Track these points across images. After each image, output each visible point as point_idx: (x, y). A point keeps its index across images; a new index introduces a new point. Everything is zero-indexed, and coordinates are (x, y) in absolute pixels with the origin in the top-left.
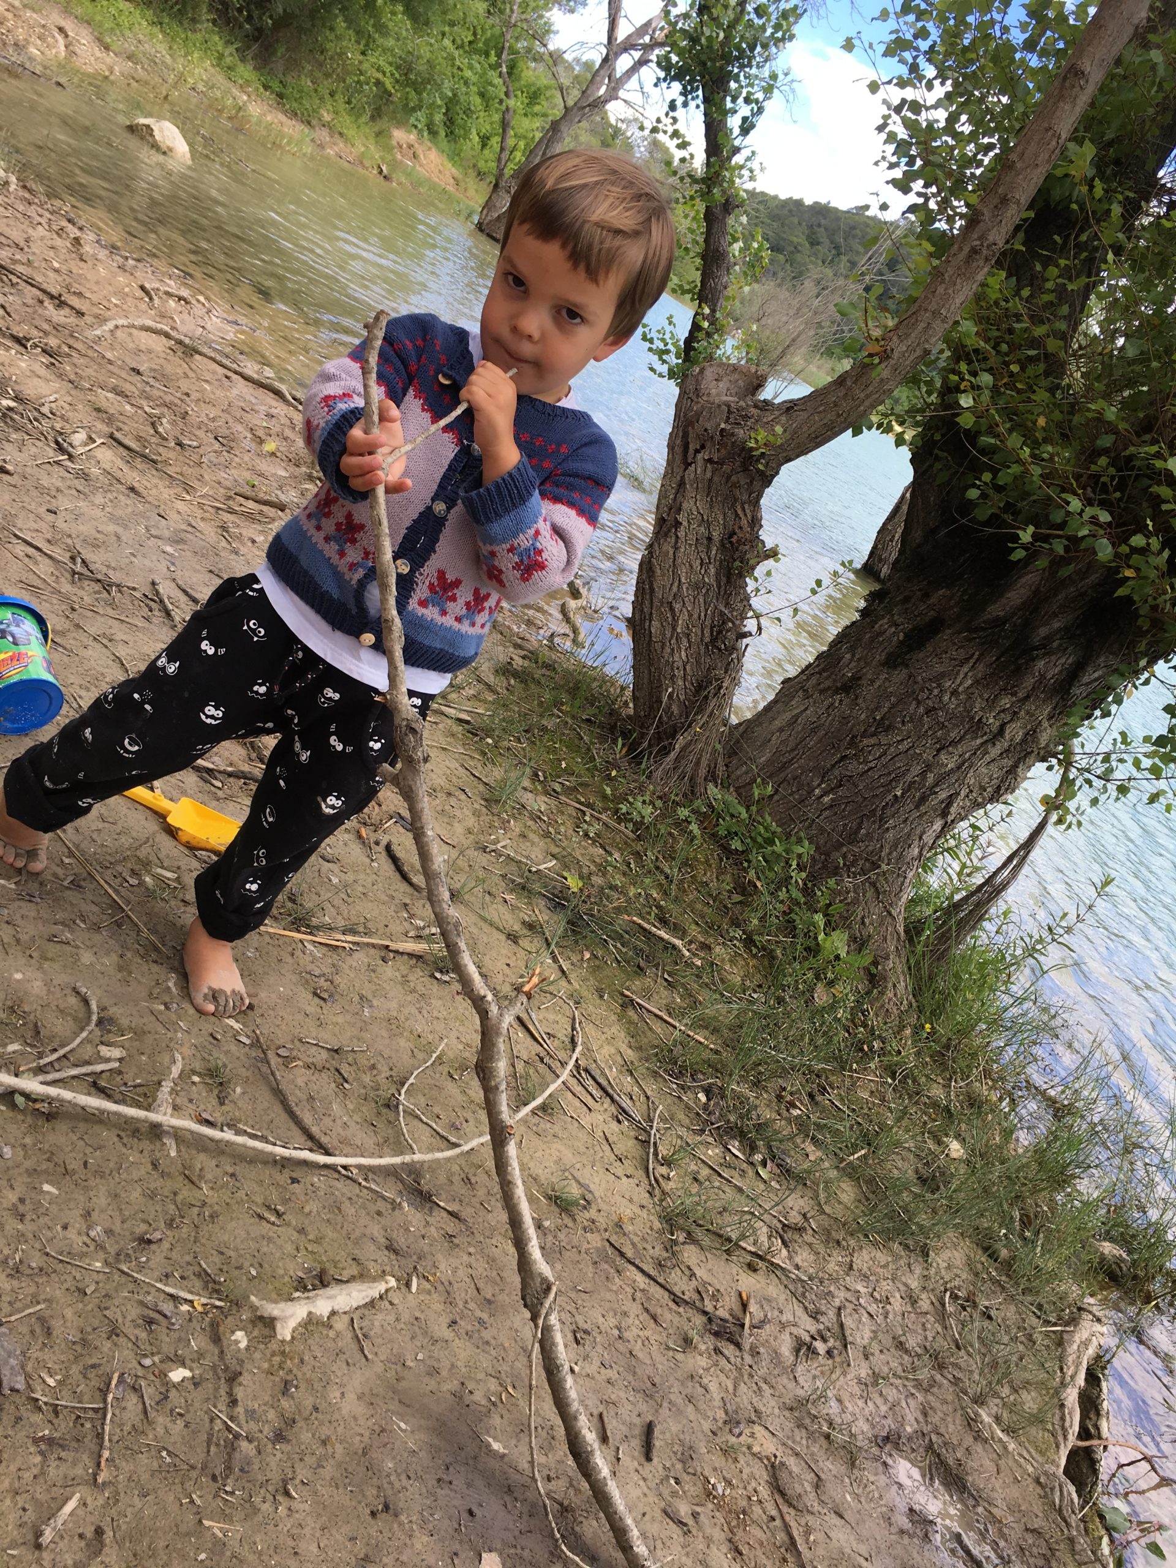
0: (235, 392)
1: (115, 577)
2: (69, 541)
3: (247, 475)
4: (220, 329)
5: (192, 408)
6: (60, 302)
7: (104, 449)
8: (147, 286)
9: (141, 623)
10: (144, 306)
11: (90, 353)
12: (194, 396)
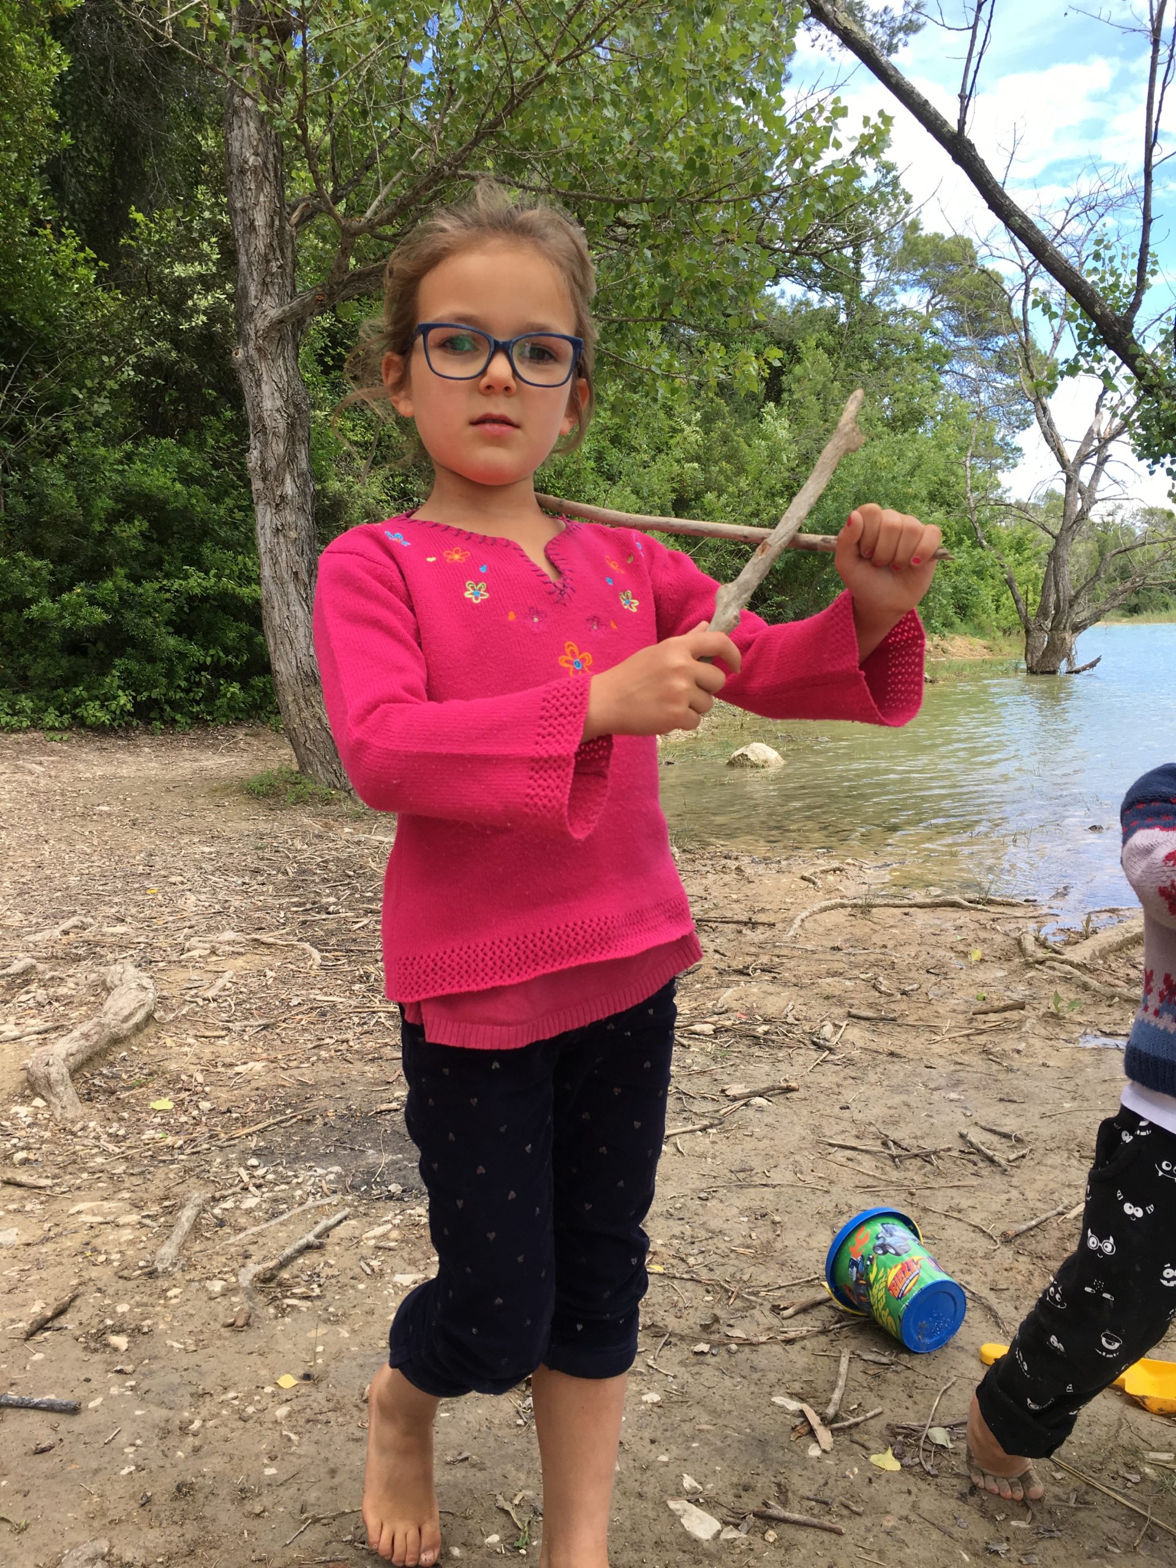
0: (919, 922)
1: (928, 1145)
2: (872, 1129)
3: (973, 991)
4: (877, 877)
5: (895, 956)
6: (753, 925)
7: (850, 1030)
8: (806, 874)
9: (975, 1181)
10: (812, 892)
11: (796, 953)
12: (890, 944)
